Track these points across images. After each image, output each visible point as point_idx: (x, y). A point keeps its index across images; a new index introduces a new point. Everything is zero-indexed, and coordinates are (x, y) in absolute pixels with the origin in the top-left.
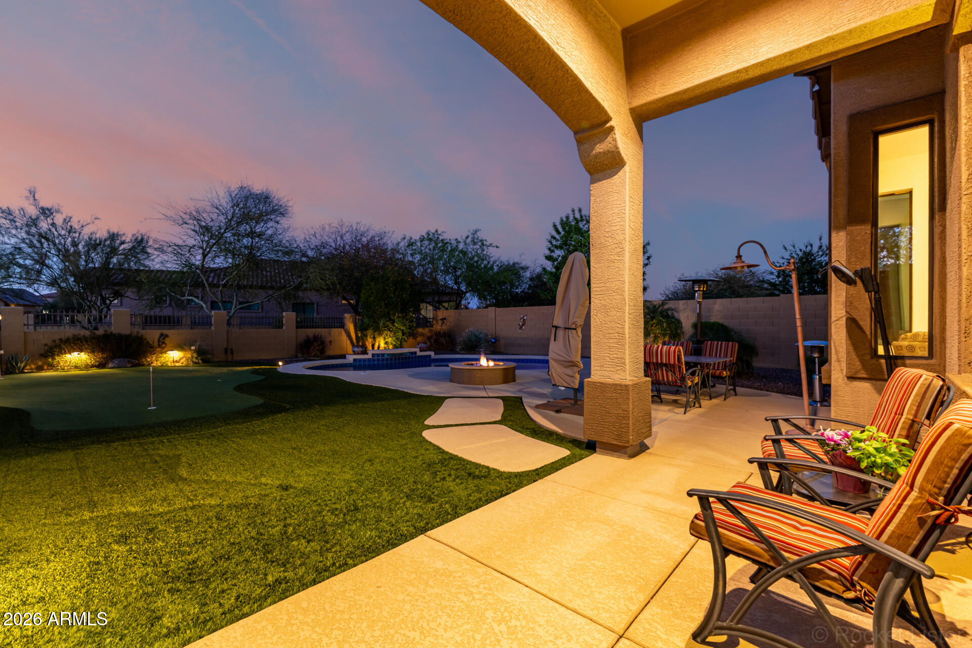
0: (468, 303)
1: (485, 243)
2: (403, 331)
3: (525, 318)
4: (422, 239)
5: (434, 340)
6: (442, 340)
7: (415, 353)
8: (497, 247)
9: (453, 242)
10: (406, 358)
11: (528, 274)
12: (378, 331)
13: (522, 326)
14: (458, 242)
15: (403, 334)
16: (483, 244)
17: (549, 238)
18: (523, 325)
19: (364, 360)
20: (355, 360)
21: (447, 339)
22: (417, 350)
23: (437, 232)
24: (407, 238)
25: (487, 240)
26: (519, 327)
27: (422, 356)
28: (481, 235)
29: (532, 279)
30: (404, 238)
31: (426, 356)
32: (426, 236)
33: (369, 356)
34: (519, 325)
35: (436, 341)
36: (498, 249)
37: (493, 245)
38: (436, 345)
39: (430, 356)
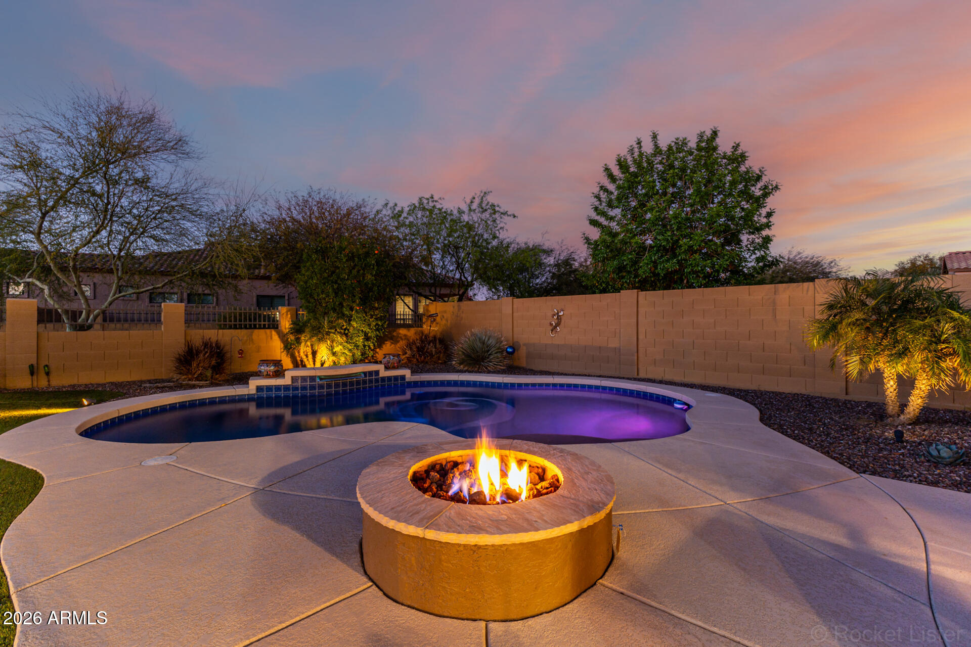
0: (475, 295)
1: (497, 209)
2: (366, 334)
3: (561, 314)
4: (413, 209)
5: (418, 348)
6: (431, 348)
7: (377, 372)
8: (514, 216)
9: (455, 212)
10: (358, 383)
11: (551, 260)
12: (319, 333)
13: (556, 327)
14: (461, 212)
15: (367, 338)
16: (495, 212)
17: (596, 190)
18: (558, 324)
19: (278, 388)
20: (259, 389)
21: (438, 345)
22: (380, 367)
23: (432, 197)
24: (391, 204)
25: (500, 205)
26: (551, 328)
27: (389, 378)
28: (491, 199)
29: (557, 265)
30: (386, 204)
31: (396, 378)
32: (417, 205)
33: (286, 381)
34: (551, 324)
35: (420, 349)
36: (516, 219)
37: (509, 213)
38: (420, 356)
39: (403, 377)
